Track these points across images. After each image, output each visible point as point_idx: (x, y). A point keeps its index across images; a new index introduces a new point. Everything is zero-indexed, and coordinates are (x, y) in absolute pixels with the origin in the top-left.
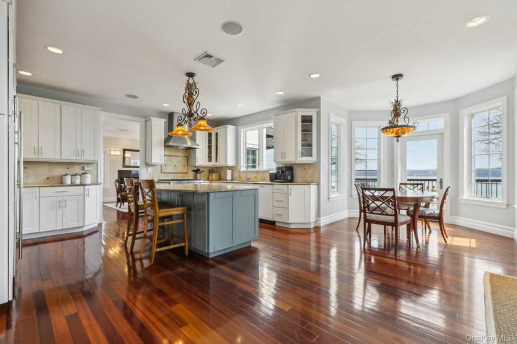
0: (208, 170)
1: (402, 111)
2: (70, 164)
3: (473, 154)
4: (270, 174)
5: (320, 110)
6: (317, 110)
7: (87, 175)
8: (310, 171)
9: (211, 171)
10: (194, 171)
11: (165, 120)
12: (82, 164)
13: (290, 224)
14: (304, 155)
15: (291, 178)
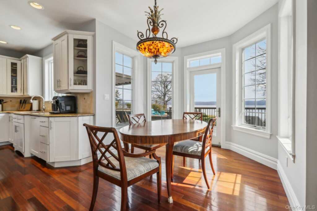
1: (160, 25)
3: (243, 85)
5: (95, 34)
6: (92, 33)
8: (89, 101)
9: (22, 102)
13: (54, 163)
14: (77, 83)
15: (71, 108)
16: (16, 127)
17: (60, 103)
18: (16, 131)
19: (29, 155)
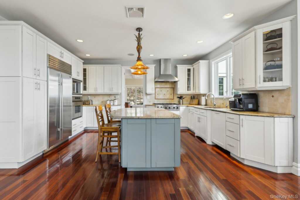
0: (190, 97)
2: (110, 95)
4: (230, 101)
5: (296, 17)
7: (115, 101)
8: (281, 99)
9: (192, 97)
10: (178, 97)
11: (155, 65)
12: (114, 95)
13: (244, 159)
14: (267, 80)
15: (253, 106)
16: (199, 118)
17: (243, 101)
18: (199, 121)
19: (211, 143)
